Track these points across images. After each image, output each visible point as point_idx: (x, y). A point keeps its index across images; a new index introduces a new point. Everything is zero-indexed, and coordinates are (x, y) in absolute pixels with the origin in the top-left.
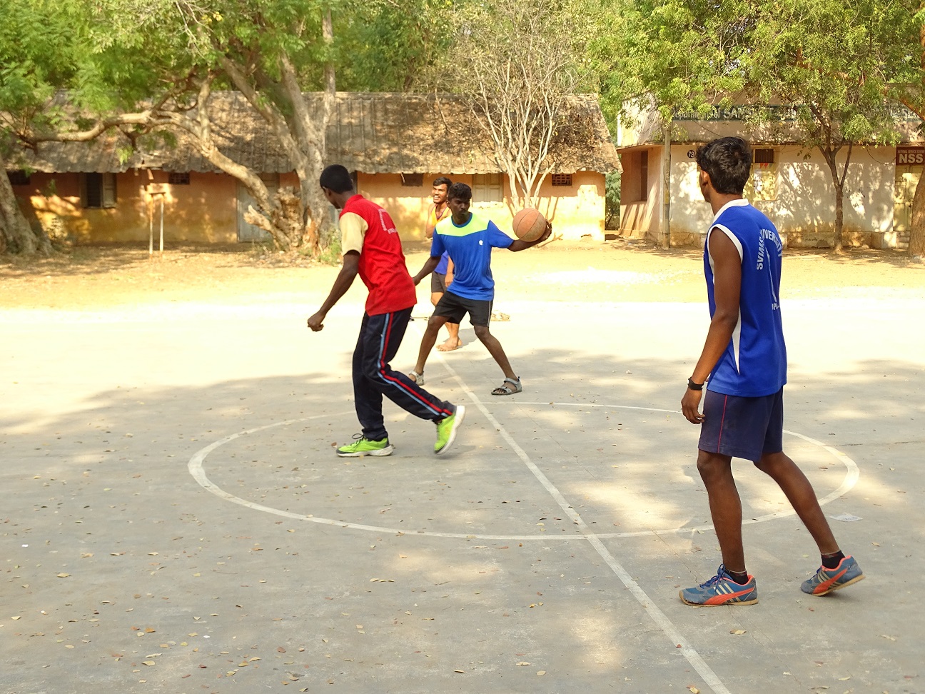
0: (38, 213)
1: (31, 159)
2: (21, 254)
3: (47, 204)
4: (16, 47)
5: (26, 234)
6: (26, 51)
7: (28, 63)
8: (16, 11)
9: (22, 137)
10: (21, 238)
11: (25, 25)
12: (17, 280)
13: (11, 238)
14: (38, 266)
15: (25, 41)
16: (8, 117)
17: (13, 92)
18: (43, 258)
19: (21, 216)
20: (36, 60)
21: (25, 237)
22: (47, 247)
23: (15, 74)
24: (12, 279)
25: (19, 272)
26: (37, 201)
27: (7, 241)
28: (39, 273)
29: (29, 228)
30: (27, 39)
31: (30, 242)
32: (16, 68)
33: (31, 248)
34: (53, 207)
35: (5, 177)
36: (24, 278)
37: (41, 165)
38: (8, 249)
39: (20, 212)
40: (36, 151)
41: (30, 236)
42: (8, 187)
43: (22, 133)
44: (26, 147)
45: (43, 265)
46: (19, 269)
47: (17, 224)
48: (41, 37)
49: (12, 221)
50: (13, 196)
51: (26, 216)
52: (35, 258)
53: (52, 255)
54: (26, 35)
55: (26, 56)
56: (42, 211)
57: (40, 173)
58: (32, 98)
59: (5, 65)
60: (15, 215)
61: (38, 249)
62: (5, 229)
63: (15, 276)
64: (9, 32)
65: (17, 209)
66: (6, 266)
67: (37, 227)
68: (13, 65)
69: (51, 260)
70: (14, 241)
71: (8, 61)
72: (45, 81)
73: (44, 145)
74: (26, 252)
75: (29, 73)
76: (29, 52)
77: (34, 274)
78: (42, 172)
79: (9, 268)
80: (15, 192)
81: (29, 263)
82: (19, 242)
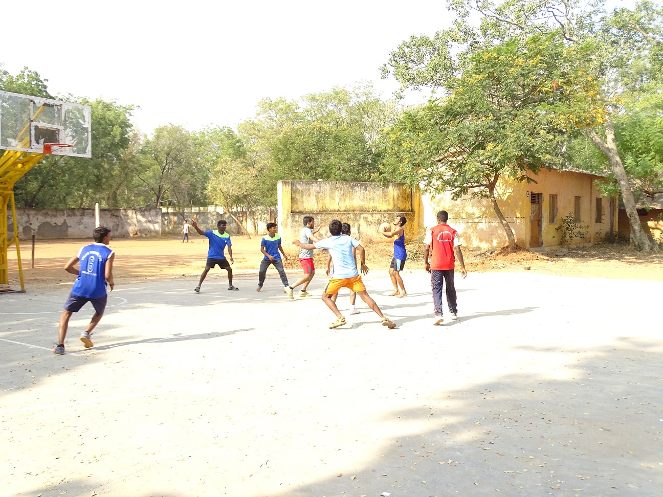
0: (651, 230)
1: (649, 202)
2: (642, 251)
3: (656, 225)
4: (646, 146)
5: (646, 241)
6: (651, 148)
7: (652, 154)
8: (647, 128)
9: (646, 192)
10: (642, 243)
11: (652, 135)
12: (640, 265)
13: (637, 243)
14: (651, 258)
15: (651, 143)
16: (638, 181)
17: (643, 169)
18: (653, 254)
19: (643, 232)
20: (657, 152)
21: (645, 243)
22: (656, 248)
23: (644, 160)
24: (638, 265)
25: (641, 261)
26: (651, 224)
27: (635, 245)
28: (652, 262)
29: (647, 239)
30: (653, 142)
31: (647, 245)
32: (645, 157)
33: (647, 248)
34: (659, 227)
35: (636, 212)
36: (644, 264)
37: (655, 205)
38: (635, 249)
39: (643, 230)
40: (653, 198)
41: (647, 242)
42: (637, 217)
43: (646, 189)
44: (648, 196)
45: (654, 258)
46: (641, 259)
47: (640, 236)
48: (660, 140)
49: (638, 234)
50: (639, 222)
51: (645, 232)
52: (649, 253)
53: (659, 253)
54: (652, 140)
55: (651, 150)
56: (653, 229)
57: (654, 210)
58: (652, 171)
59: (640, 156)
60: (640, 231)
61: (651, 249)
62: (634, 238)
63: (639, 263)
64: (643, 139)
65: (641, 228)
66: (634, 257)
67: (651, 238)
68: (644, 155)
69: (658, 255)
70: (639, 245)
71: (641, 154)
72: (661, 162)
73: (656, 195)
74: (644, 250)
75: (652, 159)
76: (653, 148)
77: (649, 262)
78: (655, 209)
79: (636, 258)
80: (641, 220)
81: (646, 256)
82: (641, 245)
